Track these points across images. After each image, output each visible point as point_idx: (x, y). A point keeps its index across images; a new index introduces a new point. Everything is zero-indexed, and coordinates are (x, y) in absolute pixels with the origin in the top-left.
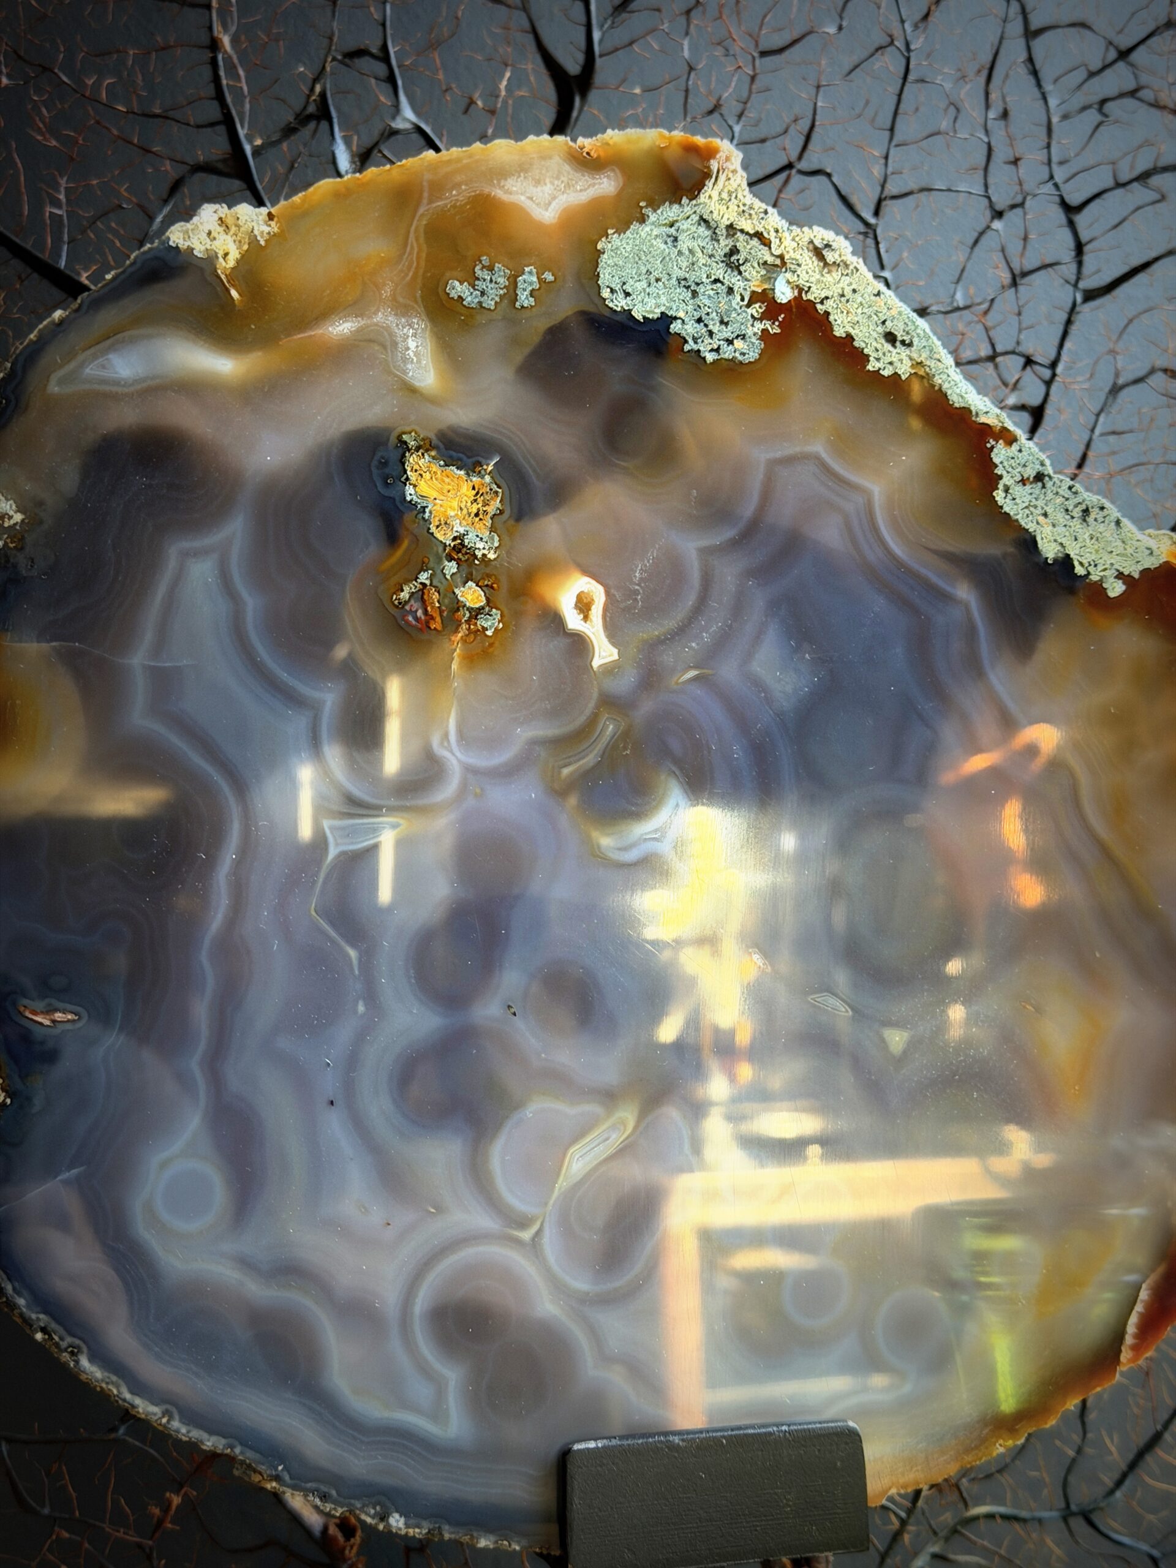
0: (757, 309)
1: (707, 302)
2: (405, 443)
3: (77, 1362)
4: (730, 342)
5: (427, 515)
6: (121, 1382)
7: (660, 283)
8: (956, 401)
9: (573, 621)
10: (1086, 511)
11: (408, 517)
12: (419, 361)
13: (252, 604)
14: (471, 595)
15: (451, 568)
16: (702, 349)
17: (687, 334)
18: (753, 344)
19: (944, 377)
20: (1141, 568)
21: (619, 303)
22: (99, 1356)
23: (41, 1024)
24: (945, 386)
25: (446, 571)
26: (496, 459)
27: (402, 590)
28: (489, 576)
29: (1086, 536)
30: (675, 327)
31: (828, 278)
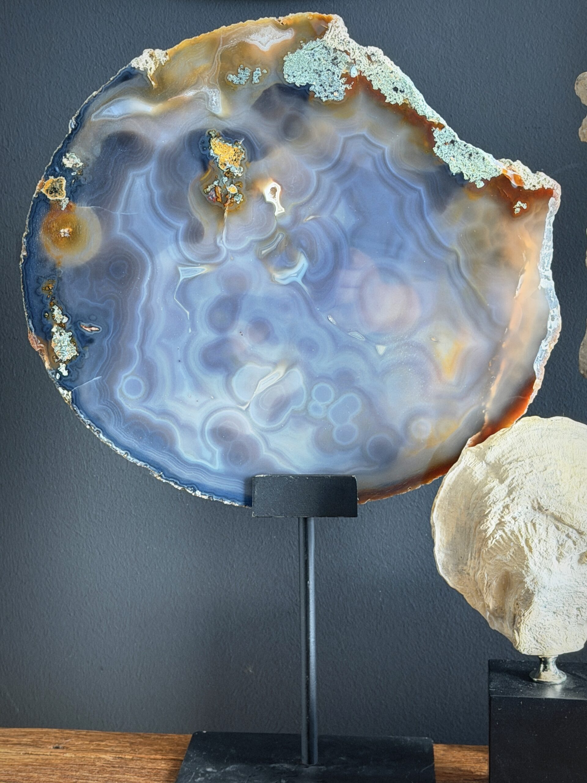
0: (343, 80)
1: (324, 78)
2: (211, 135)
3: (99, 435)
4: (332, 93)
5: (217, 161)
6: (112, 442)
7: (307, 72)
8: (420, 113)
9: (269, 198)
10: (471, 155)
11: (211, 161)
12: (217, 105)
13: (157, 193)
14: (232, 189)
15: (225, 179)
16: (321, 96)
17: (316, 91)
18: (341, 94)
19: (416, 104)
20: (491, 176)
21: (291, 80)
22: (106, 434)
23: (88, 331)
24: (416, 107)
25: (223, 181)
26: (243, 139)
27: (208, 187)
28: (239, 182)
29: (470, 165)
30: (312, 88)
31: (372, 67)
